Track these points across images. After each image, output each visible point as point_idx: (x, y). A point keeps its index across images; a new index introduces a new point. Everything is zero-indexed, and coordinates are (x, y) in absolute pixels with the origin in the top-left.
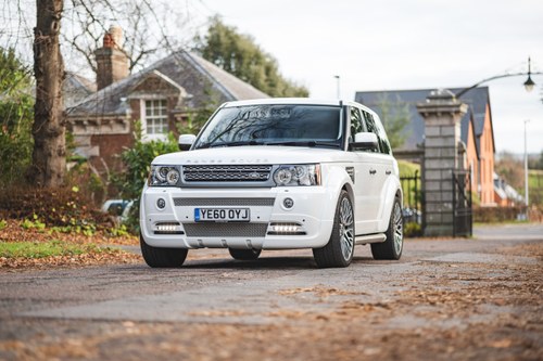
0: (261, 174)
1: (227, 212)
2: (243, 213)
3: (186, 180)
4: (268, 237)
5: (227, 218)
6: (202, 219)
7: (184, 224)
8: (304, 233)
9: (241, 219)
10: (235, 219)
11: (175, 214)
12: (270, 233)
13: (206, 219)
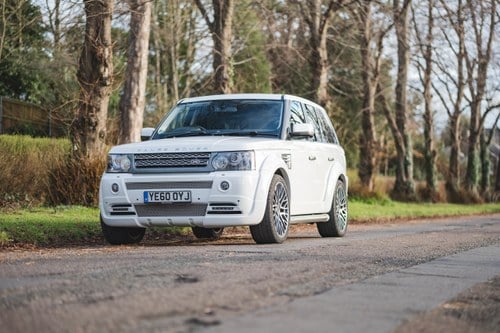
0: (201, 161)
1: (171, 194)
2: (185, 195)
3: (137, 167)
4: (208, 216)
5: (172, 200)
6: (150, 201)
7: (135, 206)
8: (239, 212)
9: (183, 200)
10: (179, 200)
11: (127, 197)
12: (210, 213)
13: (154, 201)
